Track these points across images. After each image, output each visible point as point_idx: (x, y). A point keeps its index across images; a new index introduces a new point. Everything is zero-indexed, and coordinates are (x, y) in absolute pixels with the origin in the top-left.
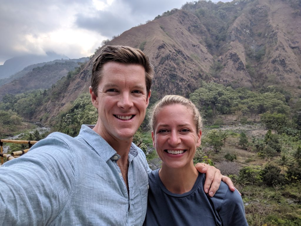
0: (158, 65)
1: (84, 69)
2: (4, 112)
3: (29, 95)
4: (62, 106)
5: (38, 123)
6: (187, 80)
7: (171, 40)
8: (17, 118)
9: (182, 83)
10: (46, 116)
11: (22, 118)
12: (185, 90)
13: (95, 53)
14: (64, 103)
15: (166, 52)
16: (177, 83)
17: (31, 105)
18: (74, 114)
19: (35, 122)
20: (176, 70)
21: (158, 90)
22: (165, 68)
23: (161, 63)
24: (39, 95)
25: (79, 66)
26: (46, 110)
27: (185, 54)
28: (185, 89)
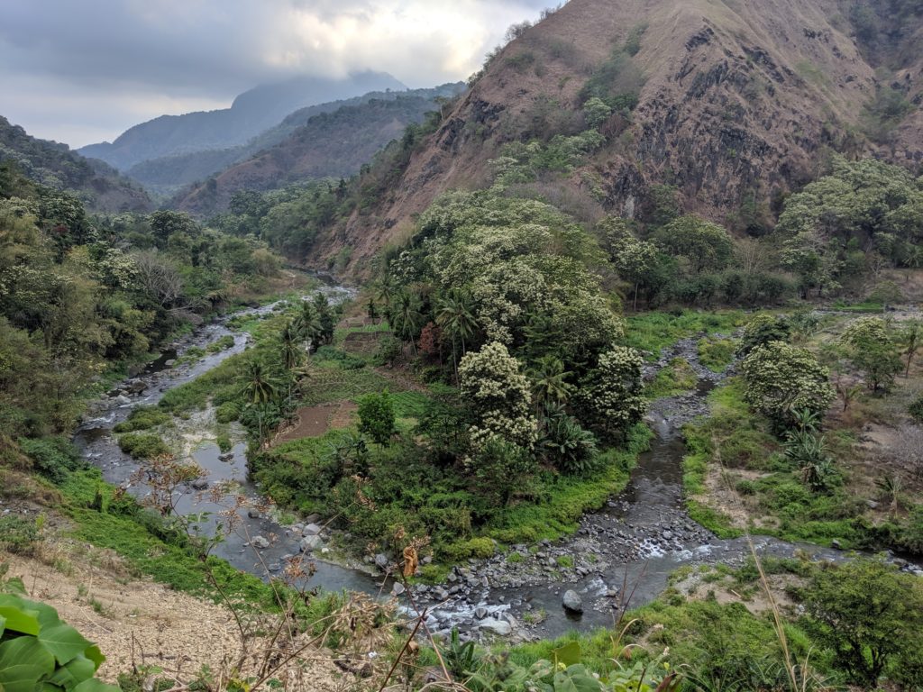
0: (685, 101)
1: (450, 118)
2: (235, 239)
3: (299, 195)
4: (389, 228)
5: (323, 273)
6: (781, 151)
7: (731, 17)
8: (268, 257)
9: (763, 160)
10: (344, 254)
11: (282, 259)
12: (770, 185)
13: (486, 66)
14: (392, 218)
15: (714, 55)
16: (744, 160)
17: (305, 223)
18: (423, 251)
19: (316, 272)
20: (745, 117)
21: (679, 181)
22: (706, 111)
23: (696, 93)
24: (325, 195)
25: (437, 108)
26: (344, 237)
27: (779, 61)
28: (772, 181)
